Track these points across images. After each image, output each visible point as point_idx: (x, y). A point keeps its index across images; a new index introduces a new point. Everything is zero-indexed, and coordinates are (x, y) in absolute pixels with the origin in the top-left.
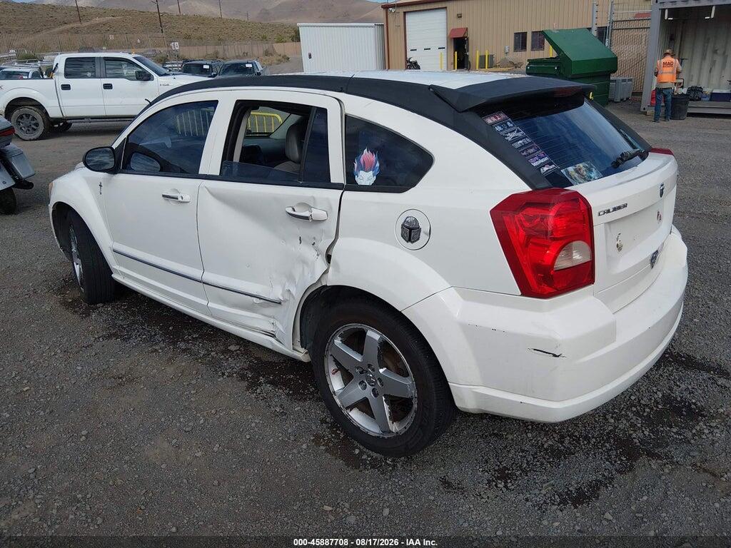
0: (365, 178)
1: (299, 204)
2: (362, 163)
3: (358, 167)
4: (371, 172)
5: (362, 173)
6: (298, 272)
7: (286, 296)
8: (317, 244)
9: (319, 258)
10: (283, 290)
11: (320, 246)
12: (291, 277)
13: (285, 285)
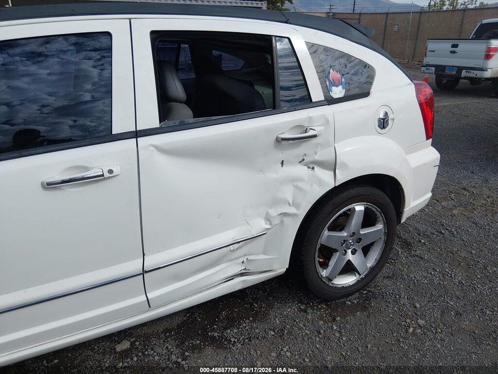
0: (338, 92)
1: (292, 128)
2: (332, 81)
3: (330, 85)
4: (340, 87)
5: (334, 88)
6: (288, 193)
7: (276, 221)
8: (307, 159)
9: (316, 168)
10: (268, 219)
11: (317, 158)
12: (276, 202)
13: (267, 214)
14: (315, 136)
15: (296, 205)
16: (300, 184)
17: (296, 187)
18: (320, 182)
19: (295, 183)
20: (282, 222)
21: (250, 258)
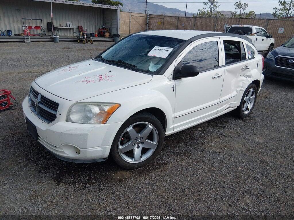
4: (250, 55)
6: (241, 84)
7: (239, 92)
8: (245, 75)
9: (247, 77)
10: (237, 91)
11: (247, 74)
12: (239, 87)
13: (237, 90)
14: (249, 68)
15: (243, 87)
16: (244, 82)
17: (242, 82)
18: (249, 81)
19: (243, 81)
20: (240, 92)
21: (231, 103)
